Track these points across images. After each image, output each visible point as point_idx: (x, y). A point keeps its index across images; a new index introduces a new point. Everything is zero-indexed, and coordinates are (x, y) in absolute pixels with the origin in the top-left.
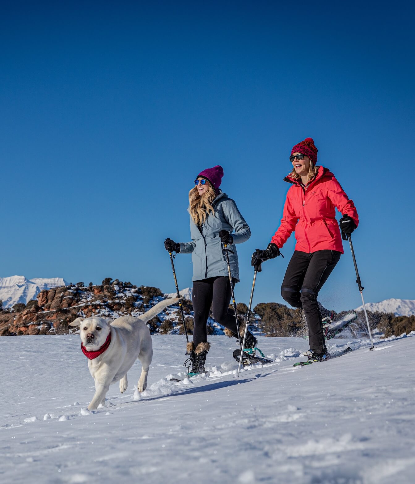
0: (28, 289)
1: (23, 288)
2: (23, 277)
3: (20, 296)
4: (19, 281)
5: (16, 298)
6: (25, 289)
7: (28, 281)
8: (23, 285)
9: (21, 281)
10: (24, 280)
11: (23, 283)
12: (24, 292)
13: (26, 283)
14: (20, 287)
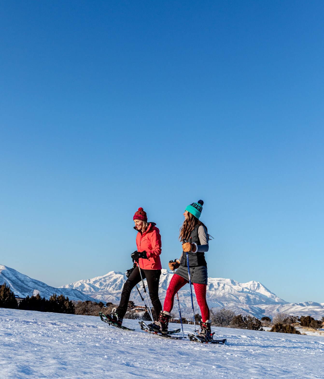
0: (168, 276)
1: (166, 275)
2: (166, 270)
3: (164, 280)
4: (163, 272)
5: (162, 281)
6: (167, 276)
7: (169, 272)
8: (166, 274)
9: (165, 272)
10: (166, 272)
11: (166, 273)
12: (167, 278)
13: (167, 273)
14: (164, 275)
